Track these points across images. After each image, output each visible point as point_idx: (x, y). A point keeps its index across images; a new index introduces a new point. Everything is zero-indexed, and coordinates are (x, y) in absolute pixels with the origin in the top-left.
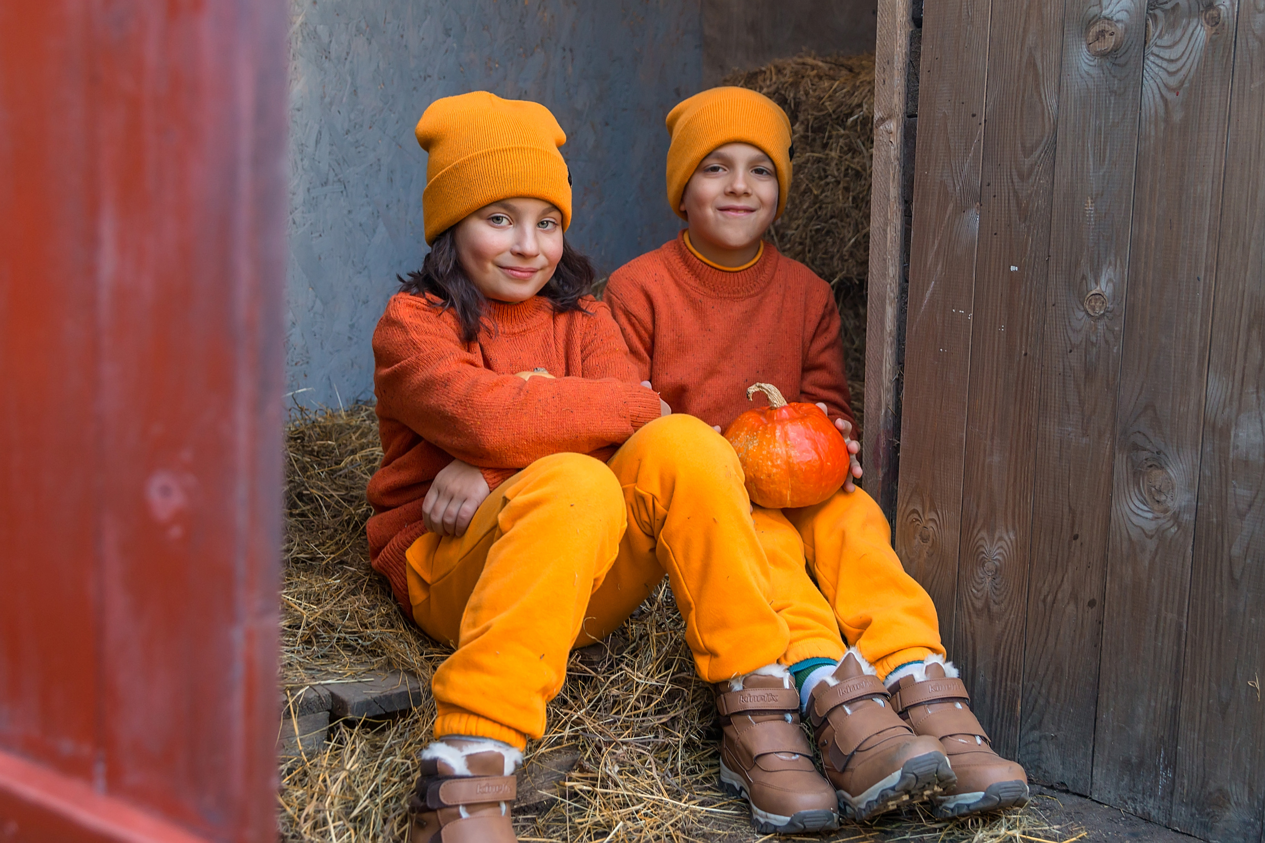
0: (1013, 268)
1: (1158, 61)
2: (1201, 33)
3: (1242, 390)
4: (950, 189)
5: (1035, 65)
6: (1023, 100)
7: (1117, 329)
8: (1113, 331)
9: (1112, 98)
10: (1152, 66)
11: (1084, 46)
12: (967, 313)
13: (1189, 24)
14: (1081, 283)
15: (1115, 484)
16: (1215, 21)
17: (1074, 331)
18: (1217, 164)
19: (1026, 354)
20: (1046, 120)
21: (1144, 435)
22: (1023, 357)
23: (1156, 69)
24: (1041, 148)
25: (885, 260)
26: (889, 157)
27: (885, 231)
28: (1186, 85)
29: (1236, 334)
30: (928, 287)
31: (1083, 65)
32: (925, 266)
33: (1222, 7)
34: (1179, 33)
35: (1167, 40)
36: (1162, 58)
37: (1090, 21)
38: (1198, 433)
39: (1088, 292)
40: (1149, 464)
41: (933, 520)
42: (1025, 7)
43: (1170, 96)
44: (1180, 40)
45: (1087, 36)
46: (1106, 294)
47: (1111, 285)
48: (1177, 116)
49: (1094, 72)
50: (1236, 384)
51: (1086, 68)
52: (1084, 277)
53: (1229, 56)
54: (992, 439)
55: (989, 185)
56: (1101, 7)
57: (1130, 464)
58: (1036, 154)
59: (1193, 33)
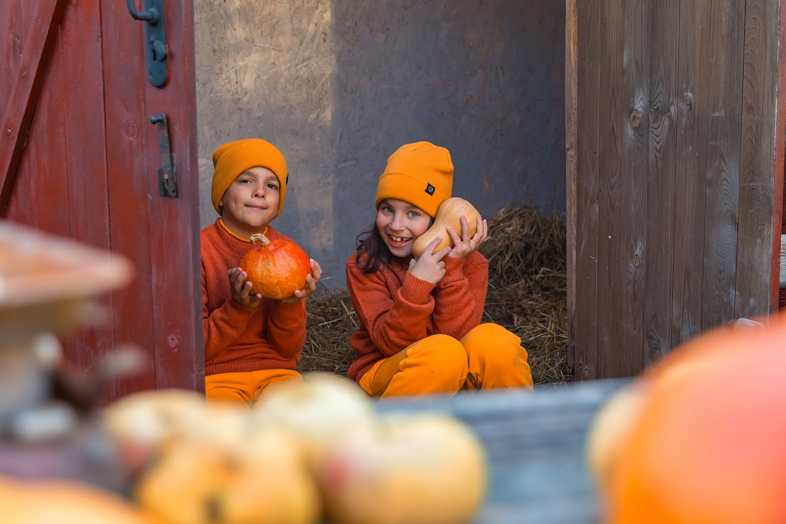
0: (610, 237)
1: (653, 136)
2: (666, 123)
3: (683, 312)
4: (589, 191)
5: (614, 130)
6: (611, 148)
7: (643, 274)
8: (641, 275)
9: (639, 152)
10: (651, 137)
11: (629, 123)
12: (595, 259)
13: (662, 117)
14: (631, 248)
15: (645, 357)
16: (670, 118)
17: (630, 273)
18: (672, 193)
19: (615, 284)
20: (619, 160)
21: (653, 331)
22: (614, 285)
23: (653, 140)
24: (617, 175)
25: (571, 225)
26: (571, 169)
27: (571, 209)
28: (662, 150)
29: (681, 281)
30: (583, 242)
31: (629, 133)
32: (581, 232)
33: (672, 111)
34: (659, 121)
35: (655, 126)
36: (654, 134)
37: (631, 110)
38: (670, 332)
39: (634, 253)
40: (655, 347)
41: (587, 370)
42: (610, 98)
43: (657, 154)
44: (660, 126)
45: (630, 118)
46: (639, 255)
47: (641, 250)
48: (660, 165)
49: (633, 137)
50: (681, 308)
51: (630, 135)
52: (632, 246)
53: (675, 137)
54: (605, 328)
55: (601, 191)
56: (634, 104)
57: (649, 346)
58: (616, 177)
59: (663, 123)
